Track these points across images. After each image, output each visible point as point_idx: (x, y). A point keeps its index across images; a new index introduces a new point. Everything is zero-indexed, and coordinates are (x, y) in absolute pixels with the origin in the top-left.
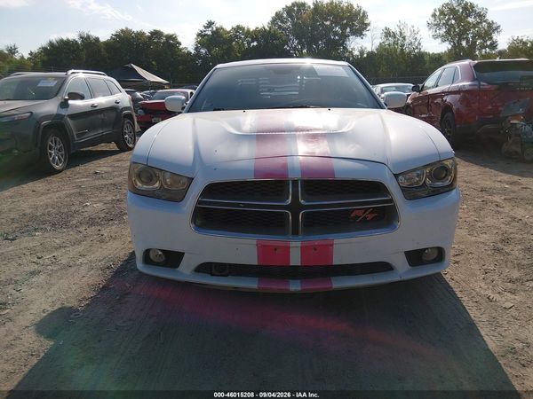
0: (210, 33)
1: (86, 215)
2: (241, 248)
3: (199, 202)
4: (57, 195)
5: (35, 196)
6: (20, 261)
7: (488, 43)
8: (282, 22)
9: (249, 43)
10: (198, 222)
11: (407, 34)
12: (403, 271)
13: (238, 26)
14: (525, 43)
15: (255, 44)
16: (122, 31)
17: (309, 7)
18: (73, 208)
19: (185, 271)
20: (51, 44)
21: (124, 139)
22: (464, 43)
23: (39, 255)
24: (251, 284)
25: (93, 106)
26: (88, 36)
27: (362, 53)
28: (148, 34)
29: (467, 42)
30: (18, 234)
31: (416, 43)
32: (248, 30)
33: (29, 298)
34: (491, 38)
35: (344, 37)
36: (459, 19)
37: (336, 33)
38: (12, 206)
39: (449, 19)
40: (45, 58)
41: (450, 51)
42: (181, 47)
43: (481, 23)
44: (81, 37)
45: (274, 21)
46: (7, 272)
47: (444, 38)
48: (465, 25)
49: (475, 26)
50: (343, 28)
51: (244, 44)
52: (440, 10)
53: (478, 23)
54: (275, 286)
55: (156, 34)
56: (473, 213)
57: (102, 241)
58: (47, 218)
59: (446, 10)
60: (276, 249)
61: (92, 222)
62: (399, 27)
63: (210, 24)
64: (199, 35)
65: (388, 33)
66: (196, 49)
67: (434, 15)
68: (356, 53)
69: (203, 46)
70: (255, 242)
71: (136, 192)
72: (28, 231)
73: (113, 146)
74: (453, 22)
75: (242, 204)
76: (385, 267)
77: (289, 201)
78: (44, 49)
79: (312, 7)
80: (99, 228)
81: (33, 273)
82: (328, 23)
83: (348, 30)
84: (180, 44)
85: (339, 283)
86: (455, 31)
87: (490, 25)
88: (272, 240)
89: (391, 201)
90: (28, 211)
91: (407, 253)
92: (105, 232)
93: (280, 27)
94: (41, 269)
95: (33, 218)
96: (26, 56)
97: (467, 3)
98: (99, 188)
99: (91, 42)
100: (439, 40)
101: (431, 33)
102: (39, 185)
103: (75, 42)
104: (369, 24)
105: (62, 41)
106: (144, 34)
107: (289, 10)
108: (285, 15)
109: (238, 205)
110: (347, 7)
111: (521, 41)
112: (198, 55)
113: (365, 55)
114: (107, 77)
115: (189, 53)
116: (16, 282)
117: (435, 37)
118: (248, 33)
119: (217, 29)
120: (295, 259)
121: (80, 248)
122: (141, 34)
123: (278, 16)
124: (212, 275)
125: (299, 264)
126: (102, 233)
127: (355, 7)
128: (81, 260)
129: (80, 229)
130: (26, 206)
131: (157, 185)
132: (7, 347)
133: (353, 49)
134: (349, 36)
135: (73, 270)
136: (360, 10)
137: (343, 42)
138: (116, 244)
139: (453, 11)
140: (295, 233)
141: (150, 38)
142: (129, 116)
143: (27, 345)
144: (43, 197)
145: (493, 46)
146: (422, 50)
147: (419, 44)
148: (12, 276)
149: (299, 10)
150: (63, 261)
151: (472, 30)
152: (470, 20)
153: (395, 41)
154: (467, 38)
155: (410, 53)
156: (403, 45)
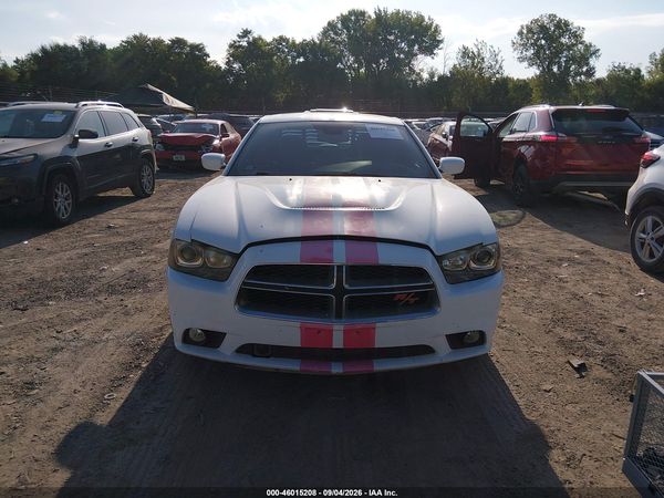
0: (245, 44)
1: (104, 281)
2: (284, 330)
3: (244, 283)
4: (68, 254)
5: (40, 255)
6: (37, 336)
7: (584, 69)
8: (336, 34)
9: (294, 58)
10: (242, 303)
11: (487, 55)
12: (445, 353)
13: (281, 38)
14: (628, 72)
15: (302, 60)
16: (135, 37)
17: (370, 17)
18: (89, 273)
19: (226, 352)
20: (43, 50)
21: (141, 184)
22: (555, 69)
23: (58, 328)
24: (292, 366)
25: (107, 145)
26: (91, 42)
27: (432, 75)
28: (167, 42)
29: (559, 68)
30: (28, 303)
31: (497, 67)
32: (294, 42)
33: (57, 377)
34: (587, 64)
35: (411, 55)
36: (551, 38)
37: (401, 51)
38: (17, 268)
39: (538, 39)
40: (35, 68)
41: (538, 77)
42: (208, 60)
43: (576, 45)
44: (83, 44)
45: (325, 33)
46: (26, 348)
47: (532, 62)
48: (557, 47)
49: (569, 48)
50: (411, 46)
51: (288, 60)
52: (527, 27)
53: (573, 45)
54: (316, 369)
55: (179, 42)
56: (533, 288)
57: (127, 314)
58: (59, 284)
59: (534, 27)
60: (319, 332)
61: (112, 289)
62: (476, 46)
63: (246, 33)
64: (231, 46)
65: (465, 53)
66: (227, 63)
67: (520, 33)
68: (425, 76)
69: (235, 60)
70: (298, 324)
71: (178, 268)
72: (39, 299)
73: (127, 192)
74: (543, 42)
75: (287, 287)
76: (426, 350)
77: (334, 286)
78: (34, 56)
79: (373, 16)
80: (121, 297)
81: (55, 350)
82: (392, 38)
83: (416, 47)
84: (208, 56)
85: (380, 366)
86: (545, 53)
87: (588, 47)
88: (314, 322)
89: (433, 286)
90: (37, 275)
91: (449, 337)
92: (129, 302)
93: (333, 41)
94: (63, 344)
95: (43, 284)
96: (11, 64)
97: (560, 20)
98: (116, 247)
99: (95, 49)
100: (526, 64)
101: (516, 54)
102: (44, 242)
103: (74, 49)
104: (441, 41)
105: (58, 46)
106: (162, 41)
107: (345, 20)
108: (339, 26)
109: (283, 288)
110: (417, 19)
111: (623, 68)
112: (230, 71)
113: (436, 79)
114: (124, 109)
115: (218, 68)
116: (38, 359)
117: (521, 59)
118: (293, 46)
119: (255, 39)
120: (338, 342)
121: (103, 322)
122: (158, 43)
123: (331, 26)
124: (254, 356)
125: (341, 347)
126: (125, 303)
127: (426, 20)
128: (106, 336)
129: (99, 299)
130: (32, 268)
131: (199, 262)
132: (43, 428)
133: (422, 70)
134: (416, 55)
135: (99, 346)
136: (431, 24)
137: (410, 62)
138: (143, 318)
139: (543, 28)
140: (339, 316)
141: (170, 47)
142: (148, 156)
143: (64, 426)
144: (51, 258)
145: (590, 73)
146: (505, 75)
147: (501, 67)
148: (32, 352)
149: (357, 20)
150: (87, 337)
151: (565, 53)
152: (563, 40)
153: (473, 63)
154: (559, 63)
155: (490, 78)
156: (481, 69)
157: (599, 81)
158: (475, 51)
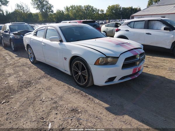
7: (51, 11)
11: (24, 6)
14: (61, 11)
22: (43, 10)
31: (28, 10)
34: (51, 9)
36: (41, 2)
39: (38, 2)
41: (40, 13)
49: (46, 5)
53: (47, 4)
65: (18, 6)
70: (133, 69)
74: (39, 3)
77: (139, 58)
86: (40, 6)
87: (50, 5)
100: (36, 9)
101: (33, 6)
111: (59, 10)
117: (34, 8)
125: (137, 71)
145: (52, 11)
146: (31, 12)
151: (45, 6)
152: (44, 3)
153: (21, 8)
154: (44, 9)
155: (27, 13)
156: (24, 10)
157: (55, 14)
158: (21, 5)
